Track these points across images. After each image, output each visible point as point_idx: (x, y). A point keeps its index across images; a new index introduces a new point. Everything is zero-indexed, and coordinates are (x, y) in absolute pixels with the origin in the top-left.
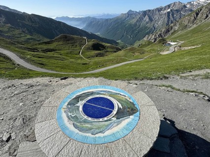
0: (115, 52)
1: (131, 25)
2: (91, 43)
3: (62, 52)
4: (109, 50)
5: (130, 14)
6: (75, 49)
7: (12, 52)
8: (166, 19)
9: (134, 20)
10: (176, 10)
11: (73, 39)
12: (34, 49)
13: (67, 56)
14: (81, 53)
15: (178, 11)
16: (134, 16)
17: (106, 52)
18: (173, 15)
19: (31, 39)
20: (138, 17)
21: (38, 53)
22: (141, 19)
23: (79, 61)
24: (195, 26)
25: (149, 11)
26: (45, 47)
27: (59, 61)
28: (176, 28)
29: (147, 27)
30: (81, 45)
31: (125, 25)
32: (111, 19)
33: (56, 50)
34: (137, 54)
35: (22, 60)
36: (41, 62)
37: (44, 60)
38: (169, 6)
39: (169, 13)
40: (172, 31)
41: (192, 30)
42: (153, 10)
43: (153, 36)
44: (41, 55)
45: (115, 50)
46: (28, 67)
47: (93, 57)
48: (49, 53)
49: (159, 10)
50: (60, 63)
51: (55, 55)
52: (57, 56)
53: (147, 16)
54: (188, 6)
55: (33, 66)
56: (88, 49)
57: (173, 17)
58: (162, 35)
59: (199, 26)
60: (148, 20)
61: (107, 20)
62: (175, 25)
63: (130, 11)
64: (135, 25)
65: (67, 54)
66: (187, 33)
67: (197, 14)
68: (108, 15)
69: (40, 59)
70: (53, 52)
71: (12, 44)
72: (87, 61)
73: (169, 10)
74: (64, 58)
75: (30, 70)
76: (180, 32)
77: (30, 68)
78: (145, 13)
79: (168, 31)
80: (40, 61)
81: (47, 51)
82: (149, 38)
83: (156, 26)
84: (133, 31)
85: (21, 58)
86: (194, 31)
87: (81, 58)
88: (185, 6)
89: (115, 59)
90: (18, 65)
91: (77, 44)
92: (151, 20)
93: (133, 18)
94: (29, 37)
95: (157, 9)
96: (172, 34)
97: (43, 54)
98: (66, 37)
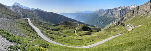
0: (97, 32)
1: (101, 17)
2: (81, 26)
3: (64, 31)
4: (93, 30)
5: (101, 11)
6: (72, 30)
7: (38, 28)
8: (120, 14)
9: (103, 14)
10: (123, 10)
11: (70, 23)
12: (48, 28)
13: (66, 34)
14: (75, 32)
15: (124, 10)
16: (103, 12)
17: (91, 32)
18: (122, 12)
19: (46, 24)
20: (105, 12)
21: (50, 31)
22: (107, 14)
23: (75, 37)
24: (134, 17)
25: (111, 9)
26: (54, 28)
27: (63, 37)
28: (126, 18)
29: (110, 18)
30: (75, 27)
31: (98, 17)
32: (90, 14)
33: (60, 30)
34: (112, 32)
35: (42, 33)
36: (51, 37)
37: (53, 36)
38: (120, 8)
39: (120, 11)
40: (124, 19)
41: (133, 19)
42: (112, 9)
43: (115, 22)
44: (52, 32)
45: (97, 30)
46: (45, 39)
47: (84, 35)
48: (56, 31)
49: (116, 9)
50: (63, 38)
51: (59, 33)
52: (61, 33)
53: (110, 12)
54: (128, 8)
55: (48, 38)
56: (80, 30)
57: (123, 13)
58: (120, 21)
59: (136, 17)
60: (110, 14)
61: (88, 14)
62: (125, 16)
63: (100, 9)
64: (104, 16)
65: (67, 32)
66: (132, 20)
67: (133, 12)
68: (88, 11)
69: (51, 34)
70: (58, 31)
71: (39, 24)
72: (80, 37)
73: (120, 9)
74: (65, 35)
75: (46, 41)
76: (128, 20)
77: (46, 40)
78: (108, 11)
79: (122, 19)
80: (51, 35)
81: (55, 30)
82: (113, 23)
83: (115, 17)
84: (103, 20)
85: (41, 32)
86: (135, 19)
87: (76, 35)
88: (127, 8)
89: (100, 36)
90: (39, 36)
91: (73, 26)
92: (112, 14)
93: (103, 13)
94: (45, 22)
95: (114, 9)
96: (125, 21)
97: (53, 31)
98: (66, 22)
